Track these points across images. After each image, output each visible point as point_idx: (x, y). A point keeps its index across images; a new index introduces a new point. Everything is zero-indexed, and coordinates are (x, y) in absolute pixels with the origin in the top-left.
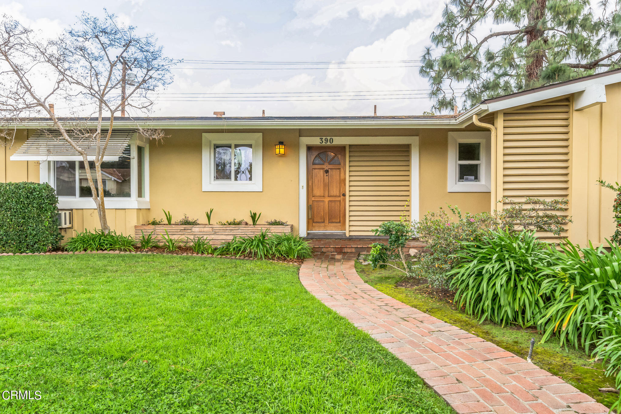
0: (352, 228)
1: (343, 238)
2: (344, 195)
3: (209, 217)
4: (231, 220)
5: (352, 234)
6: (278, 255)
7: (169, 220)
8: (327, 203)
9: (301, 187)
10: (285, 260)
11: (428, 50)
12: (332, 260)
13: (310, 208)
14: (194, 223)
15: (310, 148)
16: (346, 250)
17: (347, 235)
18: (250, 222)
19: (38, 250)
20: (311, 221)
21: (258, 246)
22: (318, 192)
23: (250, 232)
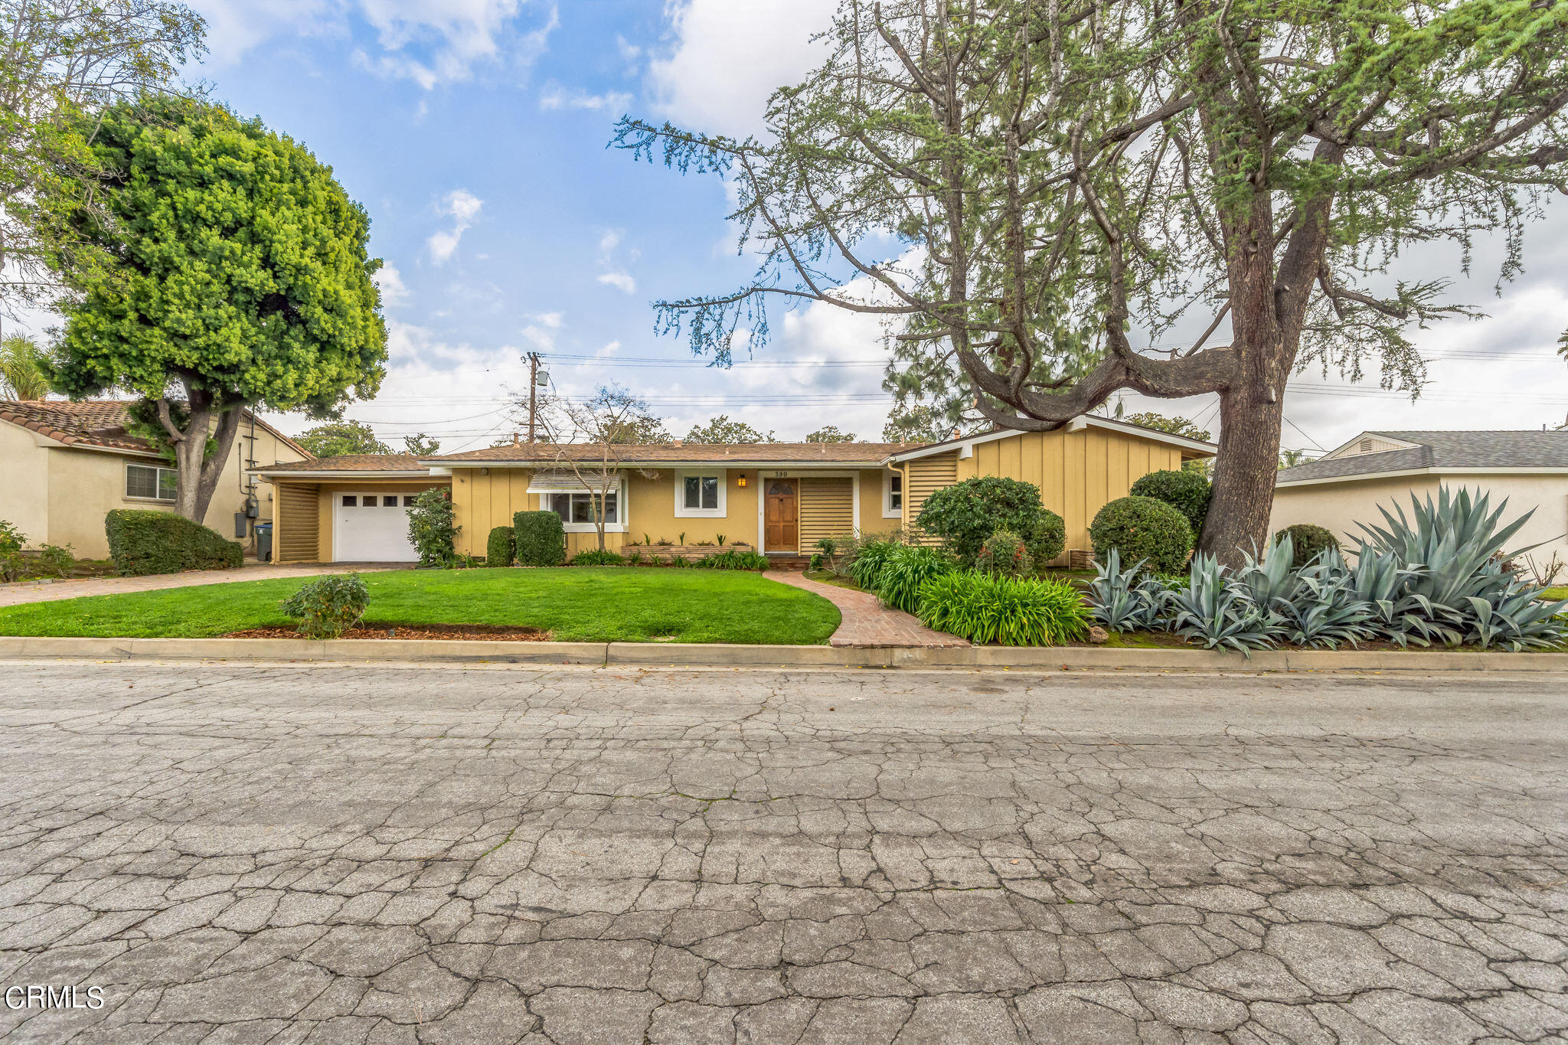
0: (804, 549)
1: (796, 557)
2: (797, 520)
3: (682, 538)
4: (701, 542)
5: (804, 553)
6: (744, 566)
7: (648, 542)
8: (782, 527)
9: (759, 514)
10: (749, 569)
11: (892, 362)
12: (786, 570)
13: (767, 531)
14: (670, 544)
15: (767, 480)
16: (797, 565)
17: (800, 555)
18: (717, 543)
20: (769, 542)
21: (729, 559)
22: (774, 518)
23: (718, 550)
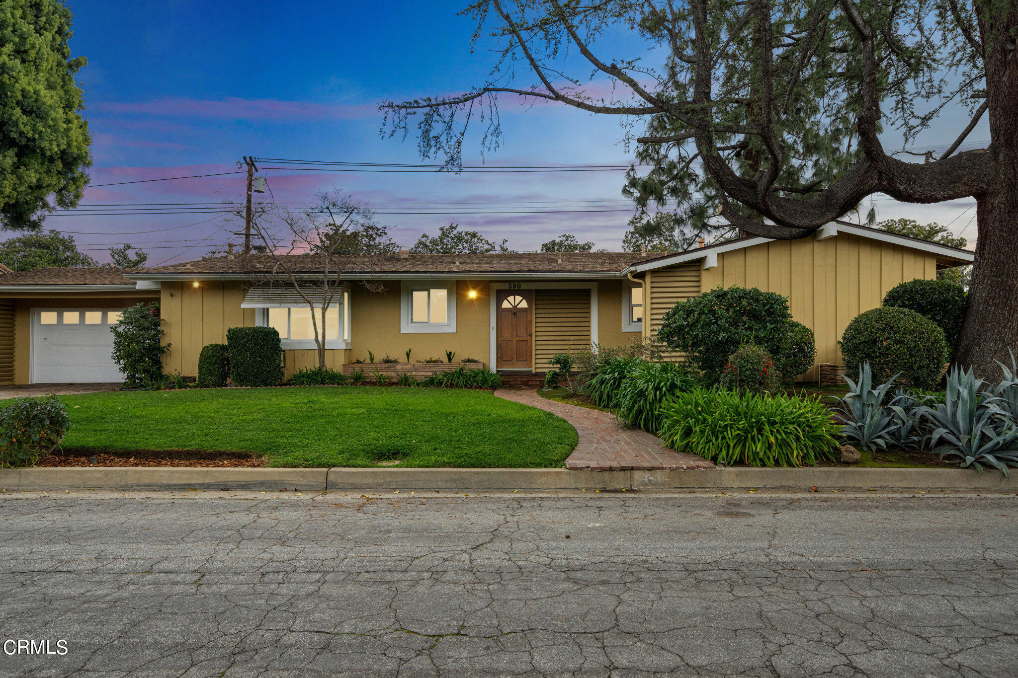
0: (538, 366)
1: (530, 375)
2: (531, 335)
3: (408, 355)
4: (428, 359)
5: (538, 370)
6: (475, 384)
7: (372, 359)
8: (515, 342)
9: (491, 328)
10: (480, 388)
11: (633, 166)
12: (520, 389)
13: (499, 347)
14: (395, 362)
16: (530, 383)
17: (534, 372)
18: (446, 360)
19: (270, 384)
20: (500, 359)
21: (458, 378)
22: (507, 332)
23: (446, 367)
